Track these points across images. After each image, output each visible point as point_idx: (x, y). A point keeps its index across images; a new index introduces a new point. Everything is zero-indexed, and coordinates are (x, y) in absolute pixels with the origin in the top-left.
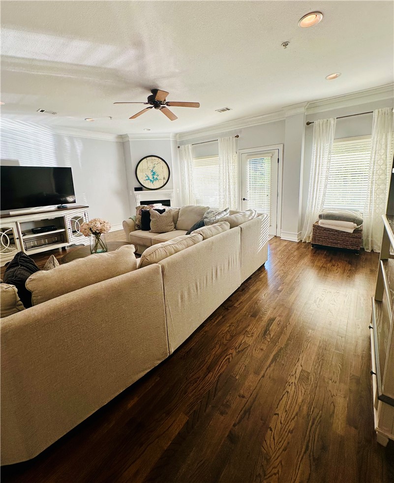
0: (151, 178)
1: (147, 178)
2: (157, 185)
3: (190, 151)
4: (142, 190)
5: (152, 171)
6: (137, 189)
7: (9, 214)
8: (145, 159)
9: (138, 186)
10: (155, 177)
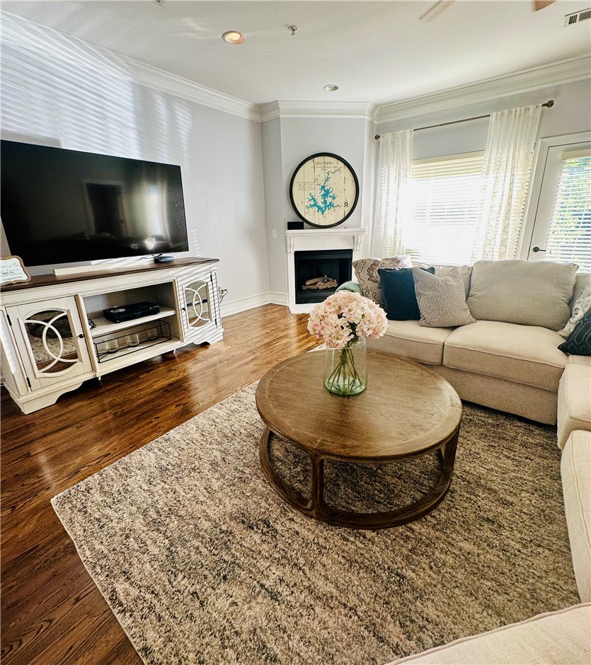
0: (320, 201)
1: (312, 202)
2: (331, 217)
3: (408, 144)
4: (302, 228)
5: (323, 187)
6: (292, 226)
7: (53, 275)
8: (310, 162)
9: (294, 218)
10: (329, 200)
